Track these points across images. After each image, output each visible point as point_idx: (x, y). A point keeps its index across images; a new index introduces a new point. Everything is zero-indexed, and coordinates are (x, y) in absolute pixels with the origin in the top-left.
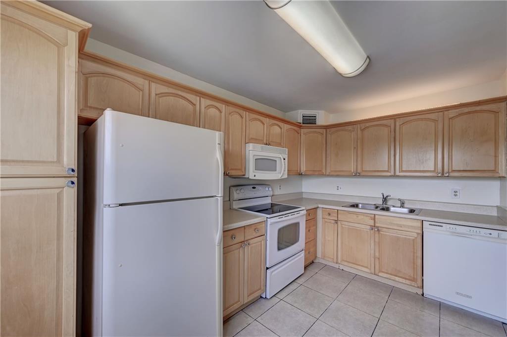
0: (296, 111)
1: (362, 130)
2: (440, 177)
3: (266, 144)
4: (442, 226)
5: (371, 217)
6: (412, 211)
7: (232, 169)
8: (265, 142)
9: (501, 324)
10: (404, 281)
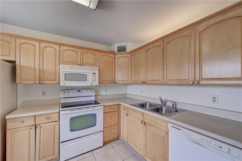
0: (114, 45)
1: (147, 52)
2: (191, 84)
3: (80, 65)
4: (180, 130)
5: (142, 114)
7: (46, 80)
8: (79, 63)
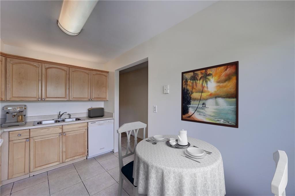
1: (47, 69)
4: (95, 123)
5: (60, 128)
6: (78, 119)
9: (110, 153)
10: (79, 157)
